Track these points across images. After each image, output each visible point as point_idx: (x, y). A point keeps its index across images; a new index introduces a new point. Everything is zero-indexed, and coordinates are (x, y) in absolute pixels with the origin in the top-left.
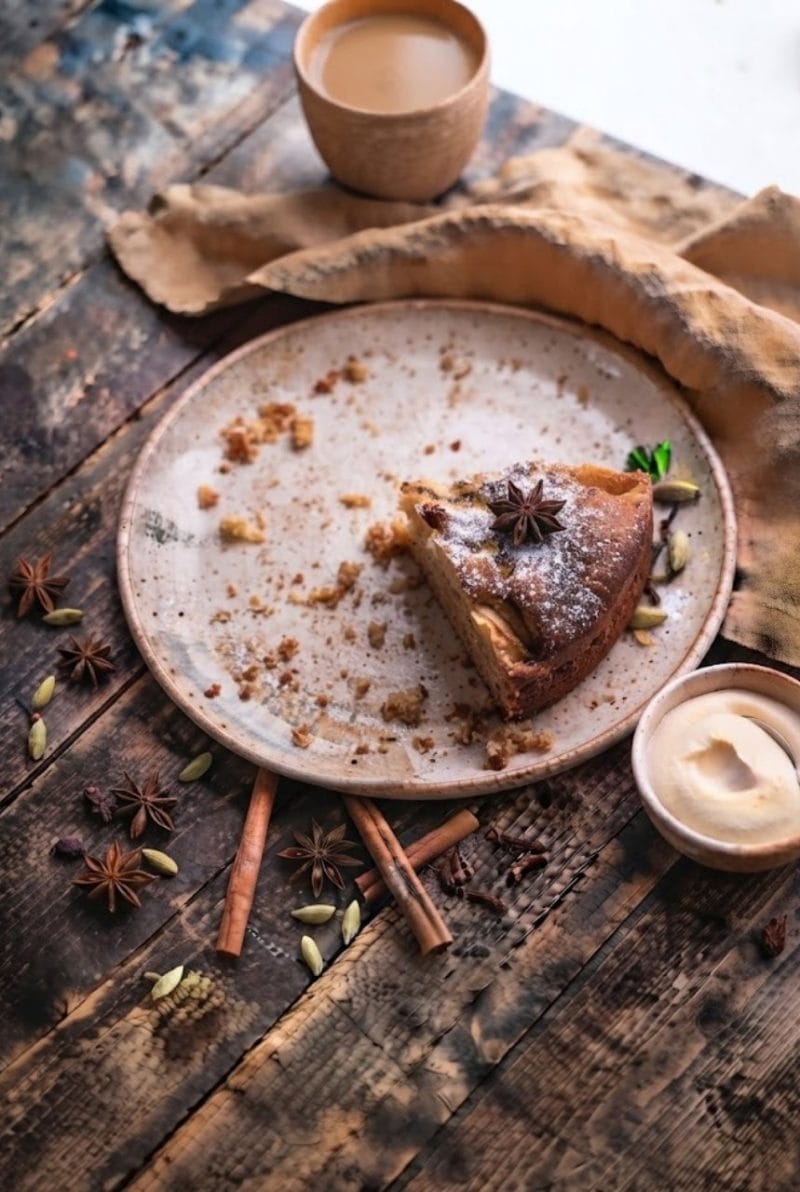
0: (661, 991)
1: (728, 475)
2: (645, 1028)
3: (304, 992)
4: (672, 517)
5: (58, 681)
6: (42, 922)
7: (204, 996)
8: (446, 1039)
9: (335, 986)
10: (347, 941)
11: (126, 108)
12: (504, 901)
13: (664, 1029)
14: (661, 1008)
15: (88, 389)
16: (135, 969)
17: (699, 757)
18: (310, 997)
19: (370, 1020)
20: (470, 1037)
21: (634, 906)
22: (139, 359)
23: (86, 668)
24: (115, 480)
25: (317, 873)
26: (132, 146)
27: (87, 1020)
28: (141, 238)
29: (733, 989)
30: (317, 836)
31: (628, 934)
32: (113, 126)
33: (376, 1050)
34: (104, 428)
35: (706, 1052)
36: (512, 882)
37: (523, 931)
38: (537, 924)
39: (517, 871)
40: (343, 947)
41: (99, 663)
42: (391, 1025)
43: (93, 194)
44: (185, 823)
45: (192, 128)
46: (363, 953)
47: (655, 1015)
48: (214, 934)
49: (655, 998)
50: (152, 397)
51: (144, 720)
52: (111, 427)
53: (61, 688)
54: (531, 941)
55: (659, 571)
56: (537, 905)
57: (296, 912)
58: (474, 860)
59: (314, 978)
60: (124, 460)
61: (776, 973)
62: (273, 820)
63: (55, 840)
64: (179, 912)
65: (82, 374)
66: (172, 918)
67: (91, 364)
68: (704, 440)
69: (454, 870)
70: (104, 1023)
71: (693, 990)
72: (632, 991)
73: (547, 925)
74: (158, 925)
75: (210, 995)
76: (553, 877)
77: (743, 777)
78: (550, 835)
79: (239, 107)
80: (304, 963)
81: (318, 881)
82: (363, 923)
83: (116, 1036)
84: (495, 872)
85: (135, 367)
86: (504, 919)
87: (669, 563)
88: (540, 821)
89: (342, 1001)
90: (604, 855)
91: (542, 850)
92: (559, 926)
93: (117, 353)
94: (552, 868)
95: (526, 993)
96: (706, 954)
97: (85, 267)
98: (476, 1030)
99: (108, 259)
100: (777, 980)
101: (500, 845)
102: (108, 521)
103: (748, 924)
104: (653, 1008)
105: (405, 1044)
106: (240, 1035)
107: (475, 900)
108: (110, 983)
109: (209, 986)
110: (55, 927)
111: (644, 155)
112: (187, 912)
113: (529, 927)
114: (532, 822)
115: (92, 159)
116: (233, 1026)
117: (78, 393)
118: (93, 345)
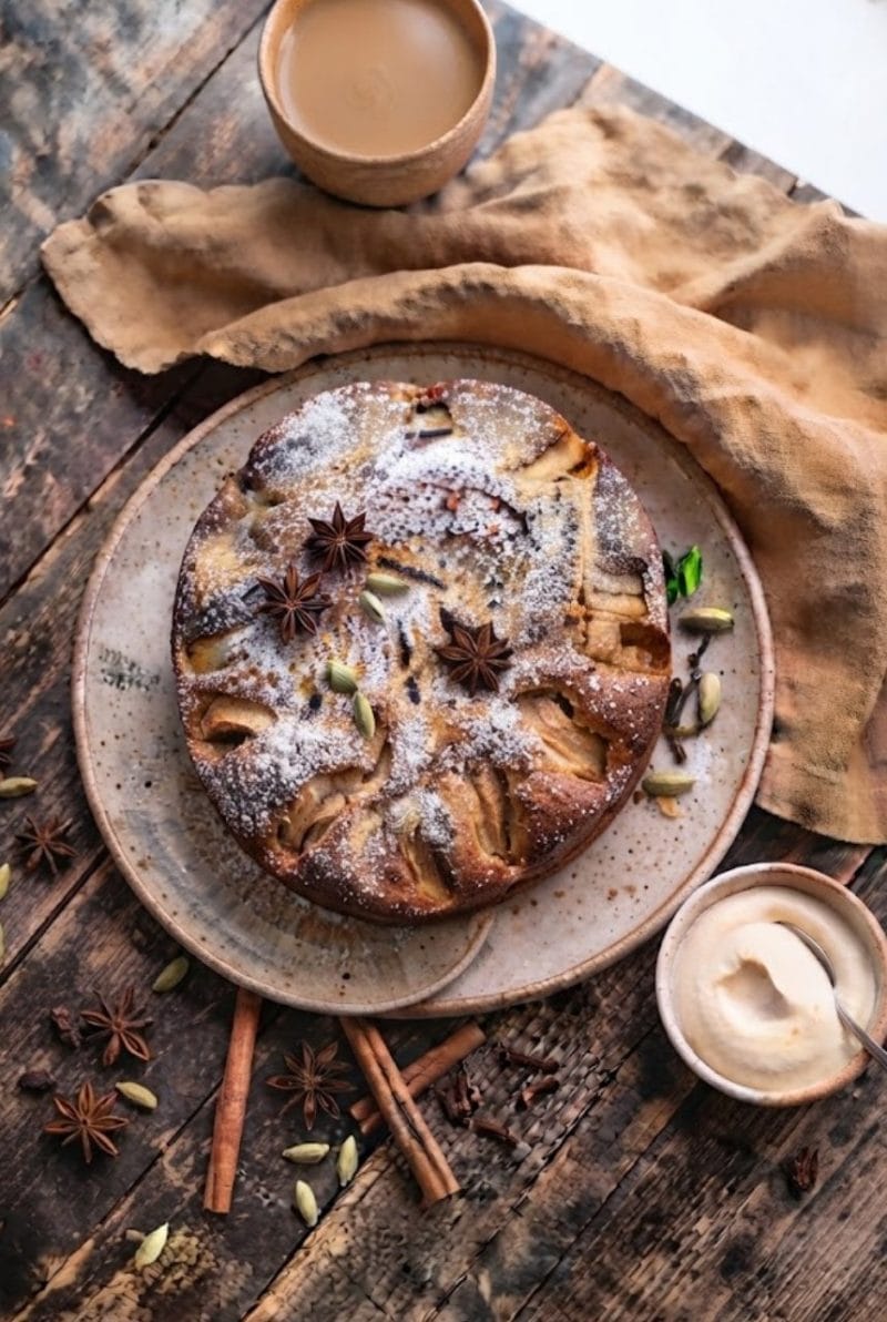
0: (682, 1236)
1: (766, 596)
2: (665, 1280)
3: (299, 1246)
4: (701, 651)
5: (13, 867)
6: (13, 1171)
7: (193, 1261)
8: (453, 1300)
9: (332, 1239)
10: (344, 1184)
11: (55, 46)
12: (513, 1131)
13: (686, 1279)
14: (681, 1256)
15: (28, 472)
16: (115, 1227)
17: (728, 981)
18: (307, 1254)
19: (371, 1279)
20: (479, 1295)
21: (654, 1134)
22: (87, 427)
23: (43, 856)
24: (65, 598)
25: (310, 1106)
26: (66, 106)
27: (69, 1288)
28: (83, 259)
29: (760, 1230)
30: (307, 1059)
31: (648, 1169)
32: (40, 76)
33: (379, 1314)
34: (50, 526)
35: (730, 1306)
36: (521, 1106)
37: (535, 1167)
38: (550, 1158)
39: (527, 1096)
40: (341, 1190)
41: (57, 850)
42: (394, 1284)
43: (21, 183)
44: (163, 1044)
45: (135, 78)
46: (362, 1197)
47: (676, 1265)
48: (199, 1179)
49: (674, 1246)
50: (104, 481)
51: (112, 914)
52: (58, 526)
53: (18, 875)
54: (543, 1177)
55: (686, 721)
56: (550, 1135)
57: (286, 1153)
58: (480, 1080)
59: (310, 1230)
60: (75, 569)
61: (806, 1210)
62: (260, 1037)
63: (22, 1071)
64: (161, 1154)
65: (21, 452)
66: (154, 1163)
67: (31, 438)
68: (741, 550)
69: (458, 1099)
70: (86, 1293)
71: (717, 1234)
72: (652, 1237)
73: (562, 1158)
74: (139, 1171)
75: (199, 1258)
76: (568, 1101)
77: (776, 1005)
78: (564, 1047)
79: (192, 43)
80: (297, 1213)
81: (310, 1115)
82: (362, 1161)
83: (100, 1307)
84: (502, 1094)
85: (82, 438)
86: (515, 1154)
87: (699, 711)
88: (552, 1030)
89: (339, 1257)
90: (622, 1072)
91: (554, 1068)
92: (575, 1159)
93: (61, 419)
94: (565, 1090)
95: (536, 1241)
96: (732, 1190)
97: (17, 295)
98: (485, 1287)
99: (42, 285)
100: (806, 1218)
101: (508, 1062)
102: (60, 655)
103: (776, 1155)
104: (674, 1258)
105: (409, 1305)
106: (233, 1302)
107: (483, 1132)
108: (89, 1244)
109: (197, 1246)
110: (27, 1179)
111: (675, 112)
112: (170, 1153)
113: (542, 1162)
114: (545, 1032)
115: (19, 130)
116: (226, 1290)
117: (17, 479)
118: (32, 409)
